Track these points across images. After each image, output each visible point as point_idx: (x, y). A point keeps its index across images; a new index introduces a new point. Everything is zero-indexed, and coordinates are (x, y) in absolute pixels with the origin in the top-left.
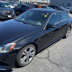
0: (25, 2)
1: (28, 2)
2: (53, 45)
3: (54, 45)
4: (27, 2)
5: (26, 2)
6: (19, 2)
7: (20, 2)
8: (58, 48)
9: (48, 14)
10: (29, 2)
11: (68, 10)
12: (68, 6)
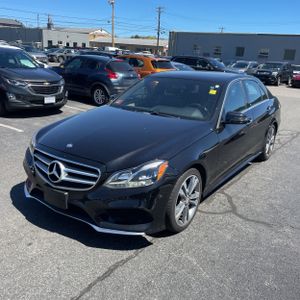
0: (68, 44)
1: (80, 45)
2: (234, 179)
3: (235, 181)
4: (75, 44)
5: (71, 45)
6: (46, 45)
7: (50, 42)
8: (250, 186)
9: (217, 86)
10: (84, 45)
11: (243, 70)
12: (237, 55)
